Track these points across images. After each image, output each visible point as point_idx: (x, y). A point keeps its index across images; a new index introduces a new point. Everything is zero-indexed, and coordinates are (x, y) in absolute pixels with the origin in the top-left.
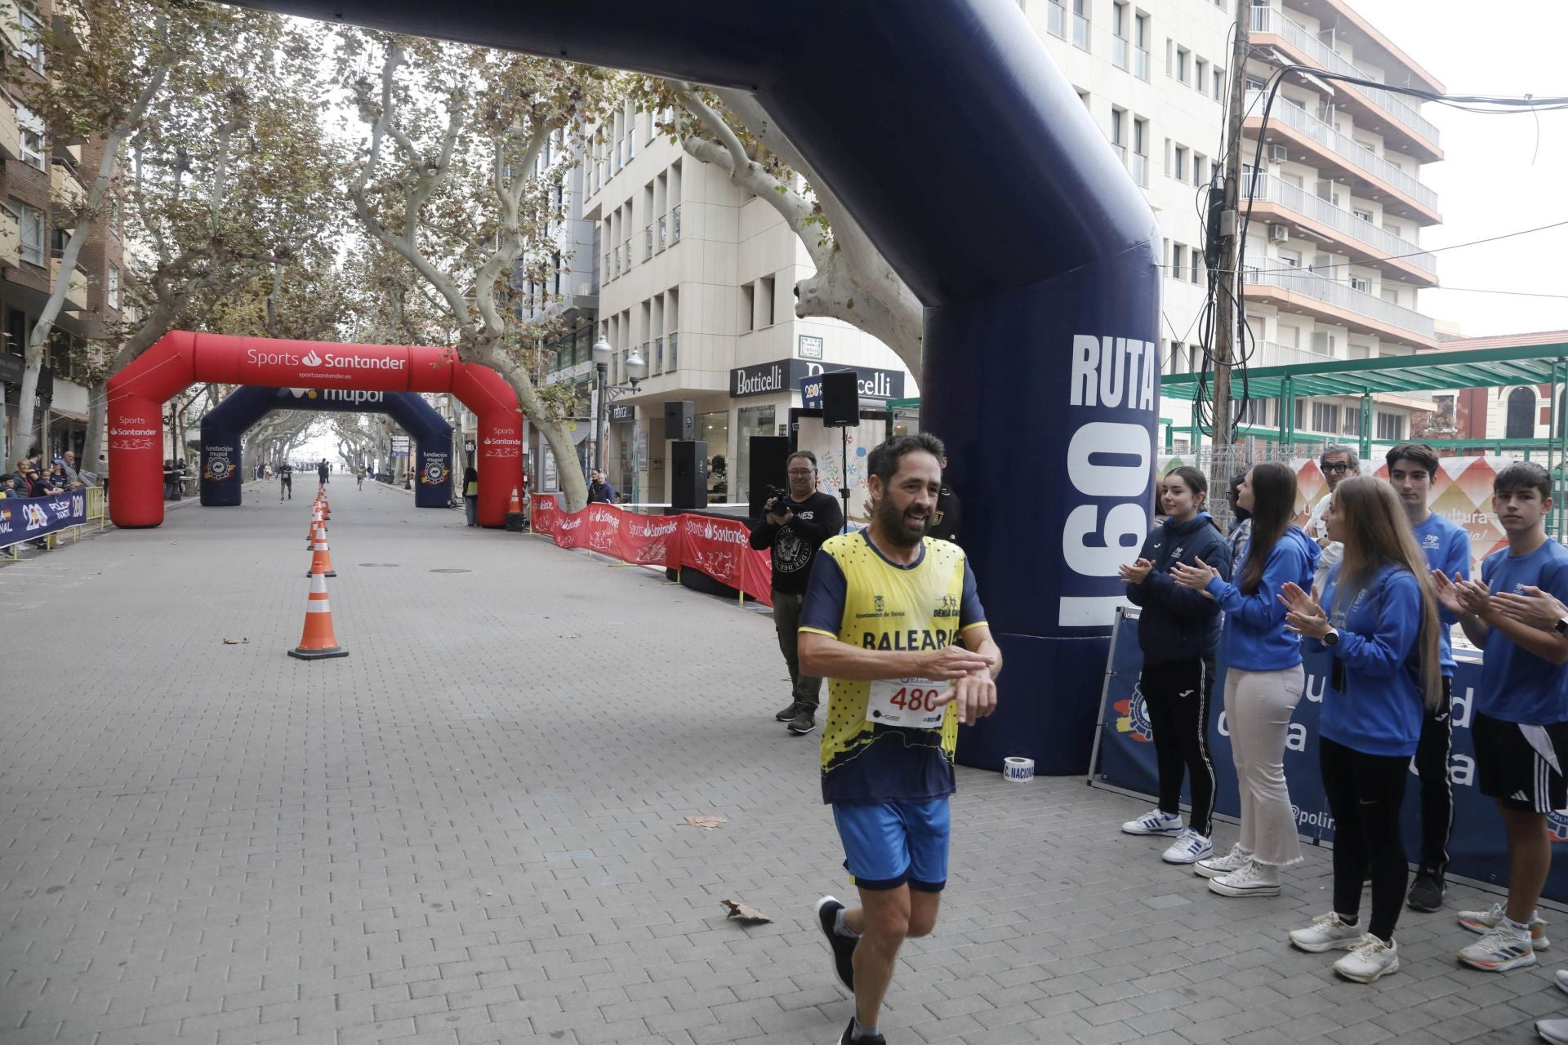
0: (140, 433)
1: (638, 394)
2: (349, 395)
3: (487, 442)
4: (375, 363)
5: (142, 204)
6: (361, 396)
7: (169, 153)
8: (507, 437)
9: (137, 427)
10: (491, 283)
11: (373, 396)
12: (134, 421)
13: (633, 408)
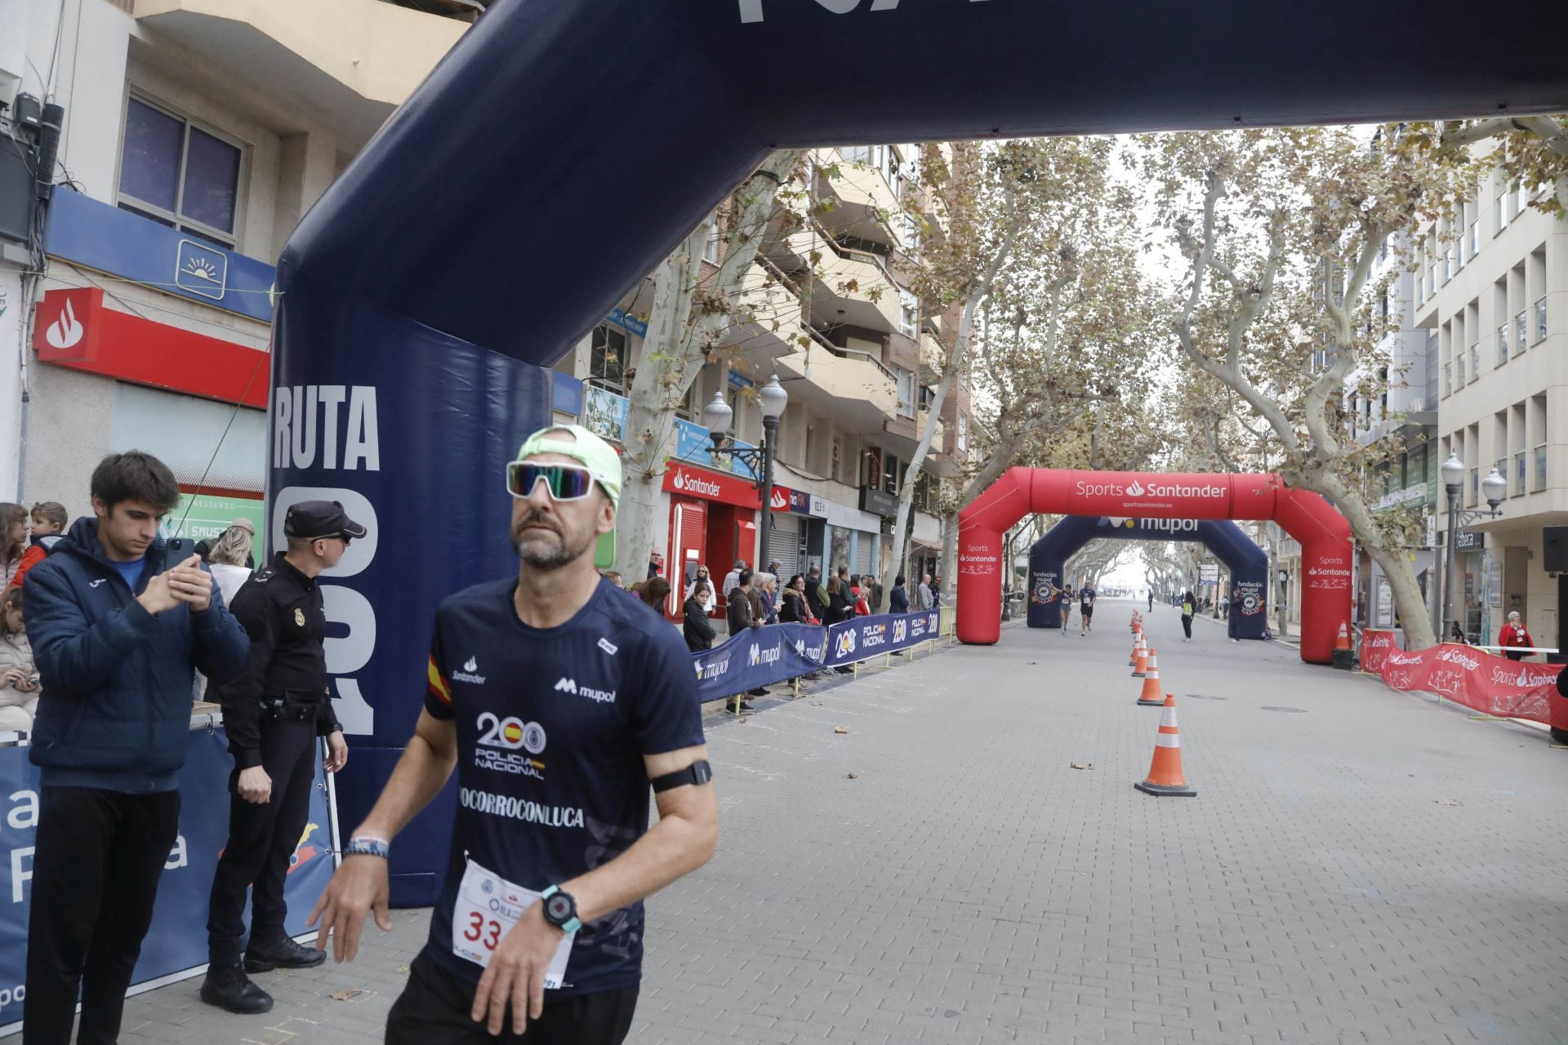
0: (983, 559)
1: (1498, 518)
2: (1164, 525)
3: (1313, 572)
4: (1196, 491)
5: (988, 359)
6: (1176, 524)
7: (1010, 311)
8: (1336, 567)
9: (982, 554)
10: (1323, 404)
11: (1188, 525)
12: (980, 549)
13: (1483, 534)
